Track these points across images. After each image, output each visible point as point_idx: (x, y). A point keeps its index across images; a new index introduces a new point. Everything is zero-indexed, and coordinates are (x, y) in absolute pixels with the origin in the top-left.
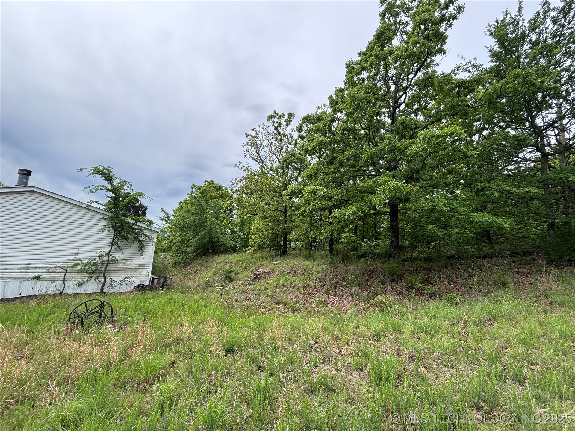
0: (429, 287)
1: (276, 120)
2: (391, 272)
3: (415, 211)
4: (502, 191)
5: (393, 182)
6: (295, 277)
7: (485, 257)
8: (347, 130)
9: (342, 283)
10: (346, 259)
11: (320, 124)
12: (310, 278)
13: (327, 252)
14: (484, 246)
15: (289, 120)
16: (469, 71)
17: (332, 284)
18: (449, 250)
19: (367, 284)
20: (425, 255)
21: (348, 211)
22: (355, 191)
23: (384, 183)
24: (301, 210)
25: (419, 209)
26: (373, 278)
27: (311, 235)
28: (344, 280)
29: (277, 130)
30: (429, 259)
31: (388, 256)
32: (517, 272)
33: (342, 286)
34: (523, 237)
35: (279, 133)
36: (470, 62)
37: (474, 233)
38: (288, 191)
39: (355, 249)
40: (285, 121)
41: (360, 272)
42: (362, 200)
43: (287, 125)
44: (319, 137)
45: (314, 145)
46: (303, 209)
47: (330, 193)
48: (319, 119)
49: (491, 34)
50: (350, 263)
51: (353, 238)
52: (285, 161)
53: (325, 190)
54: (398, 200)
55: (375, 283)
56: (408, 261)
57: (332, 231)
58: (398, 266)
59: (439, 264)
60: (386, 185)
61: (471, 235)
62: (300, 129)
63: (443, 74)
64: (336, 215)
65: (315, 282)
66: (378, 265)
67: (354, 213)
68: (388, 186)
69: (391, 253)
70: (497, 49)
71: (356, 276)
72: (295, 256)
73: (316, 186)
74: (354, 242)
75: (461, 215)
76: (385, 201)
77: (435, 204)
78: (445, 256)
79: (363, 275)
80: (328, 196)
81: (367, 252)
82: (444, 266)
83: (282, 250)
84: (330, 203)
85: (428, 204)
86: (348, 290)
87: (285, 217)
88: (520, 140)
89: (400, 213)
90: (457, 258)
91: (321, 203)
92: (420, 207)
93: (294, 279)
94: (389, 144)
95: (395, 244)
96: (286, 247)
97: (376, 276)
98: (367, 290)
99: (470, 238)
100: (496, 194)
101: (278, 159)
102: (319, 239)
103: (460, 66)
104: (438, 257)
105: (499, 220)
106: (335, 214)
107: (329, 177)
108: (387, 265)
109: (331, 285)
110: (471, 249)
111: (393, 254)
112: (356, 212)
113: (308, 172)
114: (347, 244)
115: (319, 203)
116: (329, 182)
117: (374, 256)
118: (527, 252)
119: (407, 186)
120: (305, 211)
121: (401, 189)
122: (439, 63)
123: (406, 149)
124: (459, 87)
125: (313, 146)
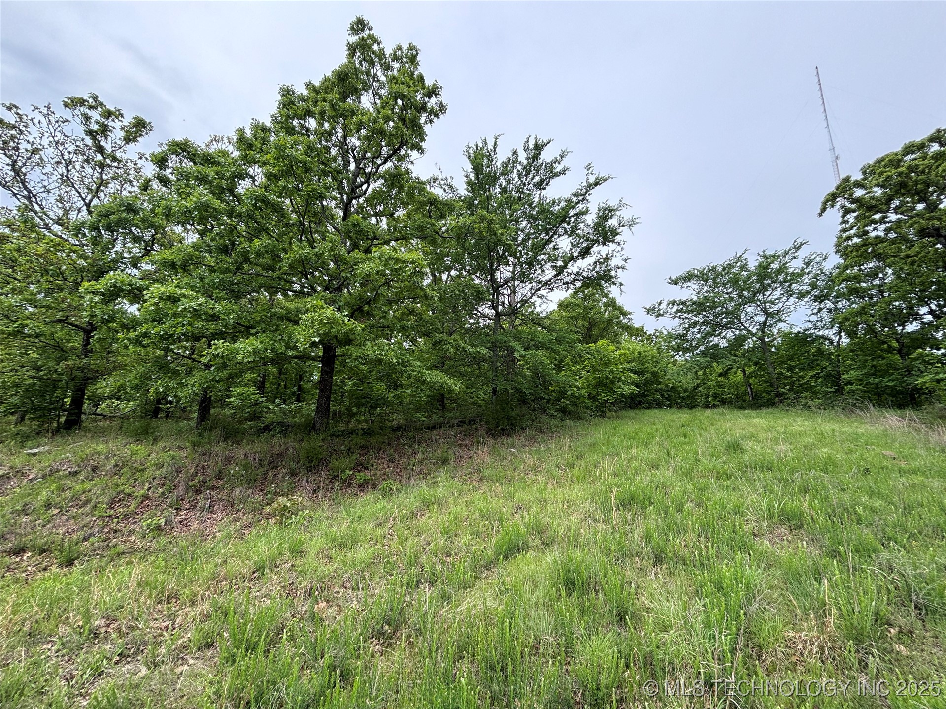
0: (362, 474)
1: (95, 115)
2: (310, 454)
3: (355, 360)
4: (457, 347)
5: (329, 311)
6: (91, 480)
7: (434, 428)
8: (263, 201)
9: (214, 483)
10: (232, 435)
11: (211, 172)
12: (136, 480)
13: (193, 424)
14: (435, 413)
15: (136, 133)
16: (445, 190)
17: (191, 487)
18: (397, 419)
19: (266, 478)
20: (365, 426)
21: (245, 347)
22: (265, 313)
23: (315, 308)
24: (135, 331)
25: (361, 358)
26: (277, 468)
27: (157, 387)
28: (219, 476)
29: (94, 138)
30: (368, 433)
31: (310, 428)
32: (460, 445)
33: (213, 488)
34: (473, 402)
35: (101, 149)
36: (446, 179)
37: (428, 396)
38: (101, 285)
39: (254, 417)
40: (122, 129)
41: (255, 459)
42: (277, 330)
43: (127, 140)
44: (202, 193)
45: (188, 205)
46: (143, 329)
47: (212, 308)
48: (208, 160)
49: (469, 157)
50: (239, 443)
51: (253, 396)
52: (107, 216)
53: (202, 300)
54: (334, 340)
55: (280, 476)
56: (339, 435)
57: (207, 382)
58: (322, 444)
59: (381, 439)
60: (317, 314)
61: (424, 399)
62: (161, 162)
63: (418, 178)
64: (219, 351)
65: (147, 486)
66: (291, 444)
67: (255, 352)
68: (320, 315)
69: (314, 424)
70: (472, 177)
71: (246, 467)
72: (102, 433)
73: (181, 288)
74: (256, 404)
75: (413, 371)
76: (313, 339)
77: (383, 353)
78: (390, 427)
79: (260, 464)
80: (206, 313)
81: (274, 423)
82: (387, 441)
83: (63, 419)
84: (212, 327)
85: (375, 352)
86: (223, 495)
87: (87, 342)
88: (479, 292)
89: (338, 360)
90: (405, 429)
91: (190, 324)
92: (363, 354)
93: (87, 485)
94: (331, 249)
95: (323, 409)
96: (81, 412)
97: (284, 463)
98: (262, 490)
99: (423, 403)
100: (452, 350)
101: (88, 205)
102: (176, 396)
103: (437, 179)
104: (382, 429)
105: (451, 382)
106: (216, 349)
107: (216, 278)
108: (305, 444)
109: (188, 488)
110: (422, 417)
111: (318, 426)
112: (260, 350)
113: (168, 255)
114: (241, 408)
115: (185, 323)
116: (214, 286)
117: (285, 429)
118: (473, 421)
119: (349, 320)
120: (145, 335)
121: (340, 324)
122: (414, 162)
123: (355, 265)
124: (431, 204)
125: (187, 207)
